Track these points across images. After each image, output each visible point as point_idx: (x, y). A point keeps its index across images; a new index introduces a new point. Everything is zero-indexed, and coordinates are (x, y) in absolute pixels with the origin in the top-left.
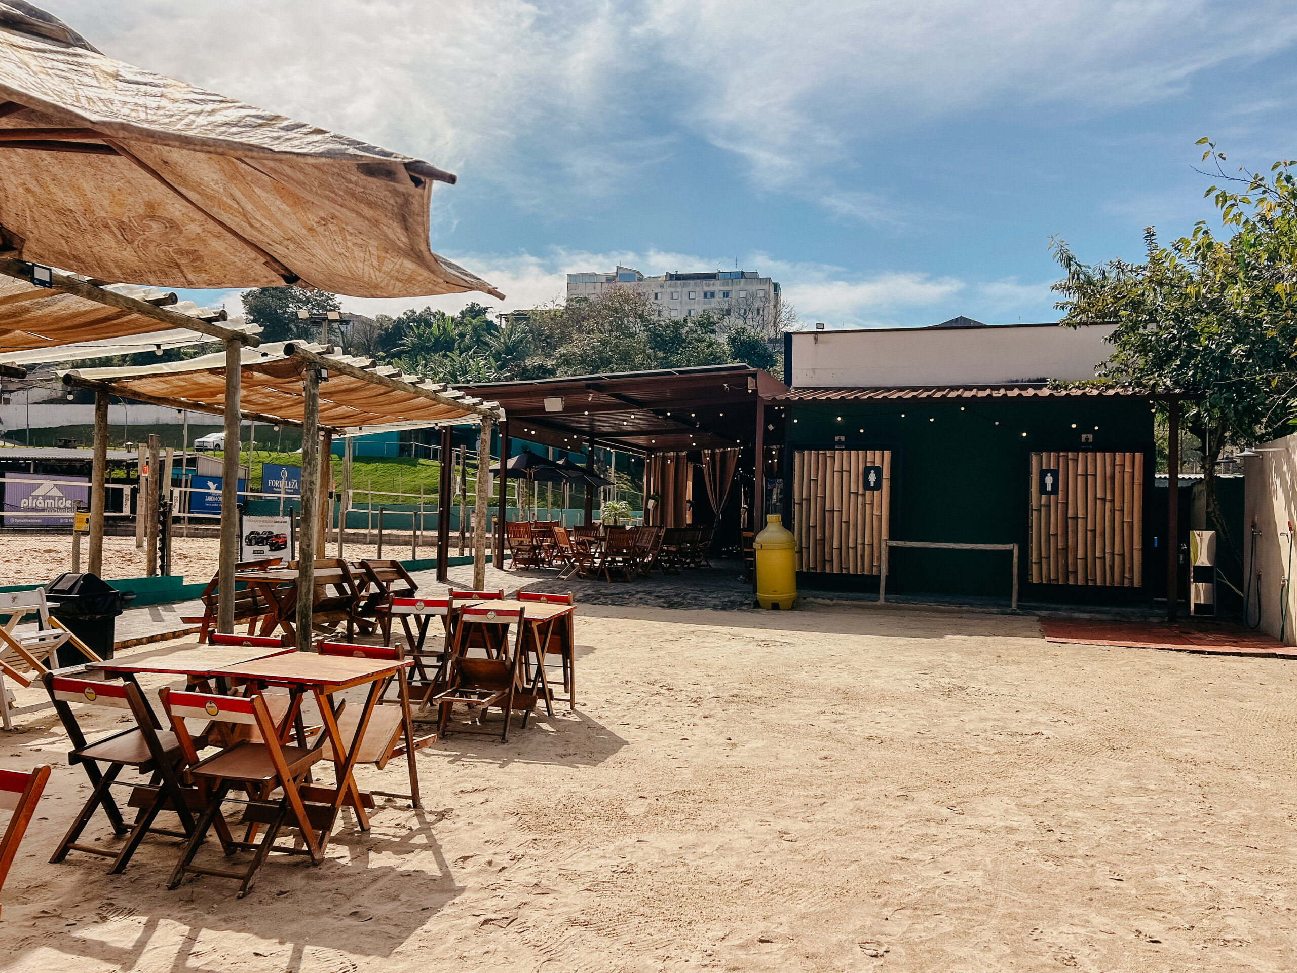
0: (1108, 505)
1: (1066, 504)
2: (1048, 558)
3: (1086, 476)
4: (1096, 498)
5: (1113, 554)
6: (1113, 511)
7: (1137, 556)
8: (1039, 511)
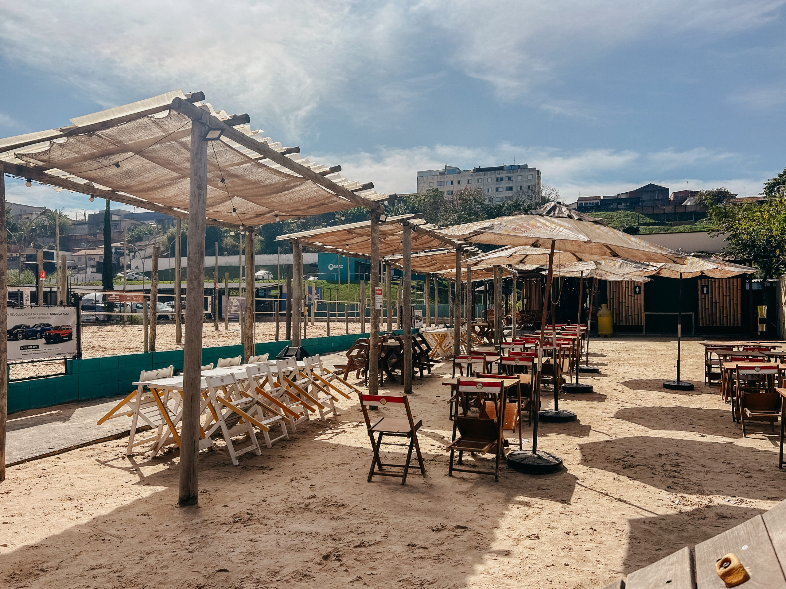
0: (728, 297)
1: (712, 298)
2: (706, 317)
3: (719, 287)
4: (723, 295)
5: (730, 315)
6: (730, 300)
7: (739, 315)
8: (702, 300)
